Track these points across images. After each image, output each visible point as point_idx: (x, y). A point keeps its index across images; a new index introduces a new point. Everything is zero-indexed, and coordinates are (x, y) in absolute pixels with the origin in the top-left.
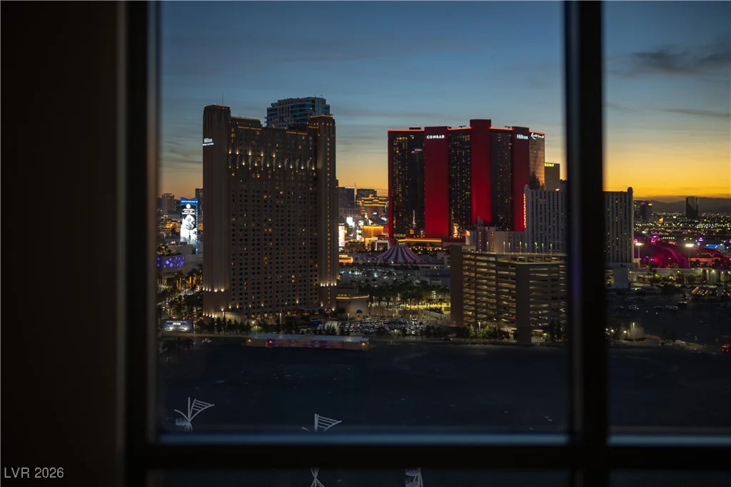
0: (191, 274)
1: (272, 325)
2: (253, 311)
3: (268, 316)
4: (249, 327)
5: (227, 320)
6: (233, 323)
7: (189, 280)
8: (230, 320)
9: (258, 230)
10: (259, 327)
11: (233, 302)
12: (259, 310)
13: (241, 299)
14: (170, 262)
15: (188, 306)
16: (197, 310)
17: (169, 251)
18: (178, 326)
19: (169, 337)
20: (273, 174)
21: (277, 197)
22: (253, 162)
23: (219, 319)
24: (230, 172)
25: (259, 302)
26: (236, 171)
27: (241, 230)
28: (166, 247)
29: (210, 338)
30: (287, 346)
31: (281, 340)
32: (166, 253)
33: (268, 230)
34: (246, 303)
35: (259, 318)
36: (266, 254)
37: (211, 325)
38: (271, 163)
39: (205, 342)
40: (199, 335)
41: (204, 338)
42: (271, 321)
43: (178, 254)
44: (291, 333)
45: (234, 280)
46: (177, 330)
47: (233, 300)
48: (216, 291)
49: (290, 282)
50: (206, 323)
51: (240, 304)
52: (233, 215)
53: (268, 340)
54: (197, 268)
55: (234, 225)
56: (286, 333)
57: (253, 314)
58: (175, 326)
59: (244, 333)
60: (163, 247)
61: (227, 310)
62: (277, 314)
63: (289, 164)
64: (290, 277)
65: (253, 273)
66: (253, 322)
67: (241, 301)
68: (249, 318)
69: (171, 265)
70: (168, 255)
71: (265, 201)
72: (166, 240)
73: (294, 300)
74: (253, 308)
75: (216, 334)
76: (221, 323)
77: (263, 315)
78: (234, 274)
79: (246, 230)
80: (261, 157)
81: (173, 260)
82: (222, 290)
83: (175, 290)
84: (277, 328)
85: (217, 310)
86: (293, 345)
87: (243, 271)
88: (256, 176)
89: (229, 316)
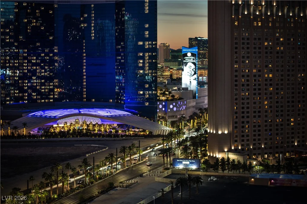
0: (192, 117)
1: (273, 165)
2: (254, 152)
3: (268, 156)
4: (251, 167)
5: (231, 160)
6: (236, 163)
7: (190, 123)
8: (234, 160)
9: (259, 76)
10: (261, 167)
11: (236, 143)
12: (260, 151)
13: (243, 141)
14: (174, 106)
15: (194, 147)
16: (201, 151)
17: (173, 96)
18: (187, 165)
19: (178, 174)
20: (273, 22)
21: (278, 44)
22: (255, 11)
23: (223, 159)
24: (233, 21)
25: (260, 144)
26: (238, 20)
27: (243, 76)
28: (170, 93)
29: (215, 176)
30: (289, 185)
31: (282, 180)
32: (170, 98)
33: (268, 75)
34: (248, 145)
35: (260, 159)
36: (266, 99)
37: (216, 164)
38: (272, 12)
39: (211, 180)
40: (205, 173)
41: (210, 176)
42: (272, 161)
43: (180, 99)
44: (291, 173)
45: (236, 123)
46: (186, 169)
47: (236, 141)
48: (220, 132)
49: (289, 125)
50: (212, 162)
51: (242, 145)
52: (236, 62)
53: (271, 179)
54: (198, 112)
55: (236, 71)
56: (287, 173)
57: (255, 154)
58: (184, 165)
59: (246, 172)
60: (167, 93)
61: (230, 151)
62: (277, 155)
63: (288, 12)
64: (289, 120)
65: (255, 117)
66: (255, 163)
67: (243, 143)
68: (250, 158)
69: (175, 109)
70: (171, 100)
71: (266, 48)
72: (168, 86)
73: (293, 142)
74: (254, 149)
75: (220, 172)
76: (225, 163)
77: (263, 156)
78: (237, 117)
79: (248, 76)
80: (262, 6)
81: (176, 104)
82: (226, 132)
83: (180, 132)
84: (277, 168)
85: (221, 151)
86: (294, 185)
87: (245, 115)
88: (257, 24)
89: (232, 156)
